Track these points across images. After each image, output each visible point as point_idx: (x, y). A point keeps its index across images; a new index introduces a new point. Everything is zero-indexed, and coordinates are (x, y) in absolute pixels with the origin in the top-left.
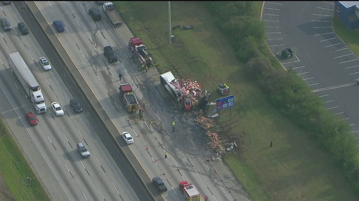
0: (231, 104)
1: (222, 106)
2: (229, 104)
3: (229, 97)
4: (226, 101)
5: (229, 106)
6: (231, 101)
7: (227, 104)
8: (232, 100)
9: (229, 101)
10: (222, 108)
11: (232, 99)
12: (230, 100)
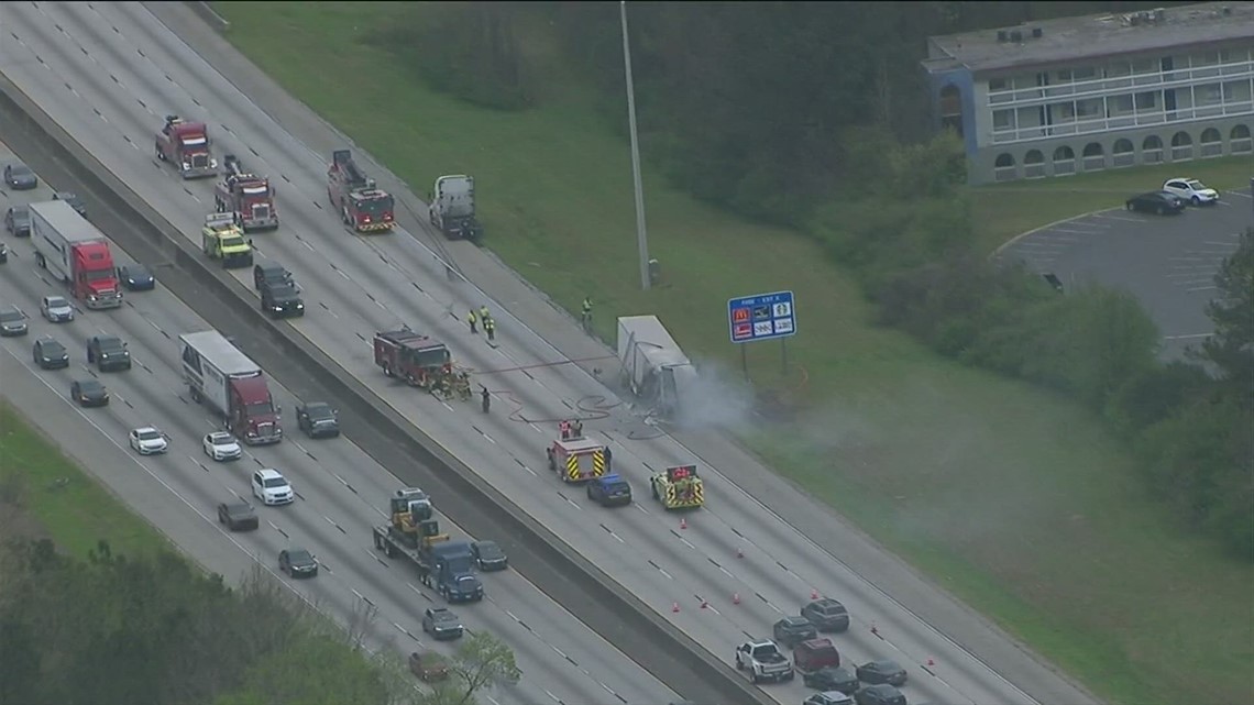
0: (785, 325)
1: (753, 331)
2: (776, 322)
3: (777, 298)
4: (766, 312)
5: (777, 331)
6: (782, 314)
7: (769, 323)
8: (785, 310)
9: (776, 314)
10: (754, 336)
11: (788, 304)
12: (782, 311)
